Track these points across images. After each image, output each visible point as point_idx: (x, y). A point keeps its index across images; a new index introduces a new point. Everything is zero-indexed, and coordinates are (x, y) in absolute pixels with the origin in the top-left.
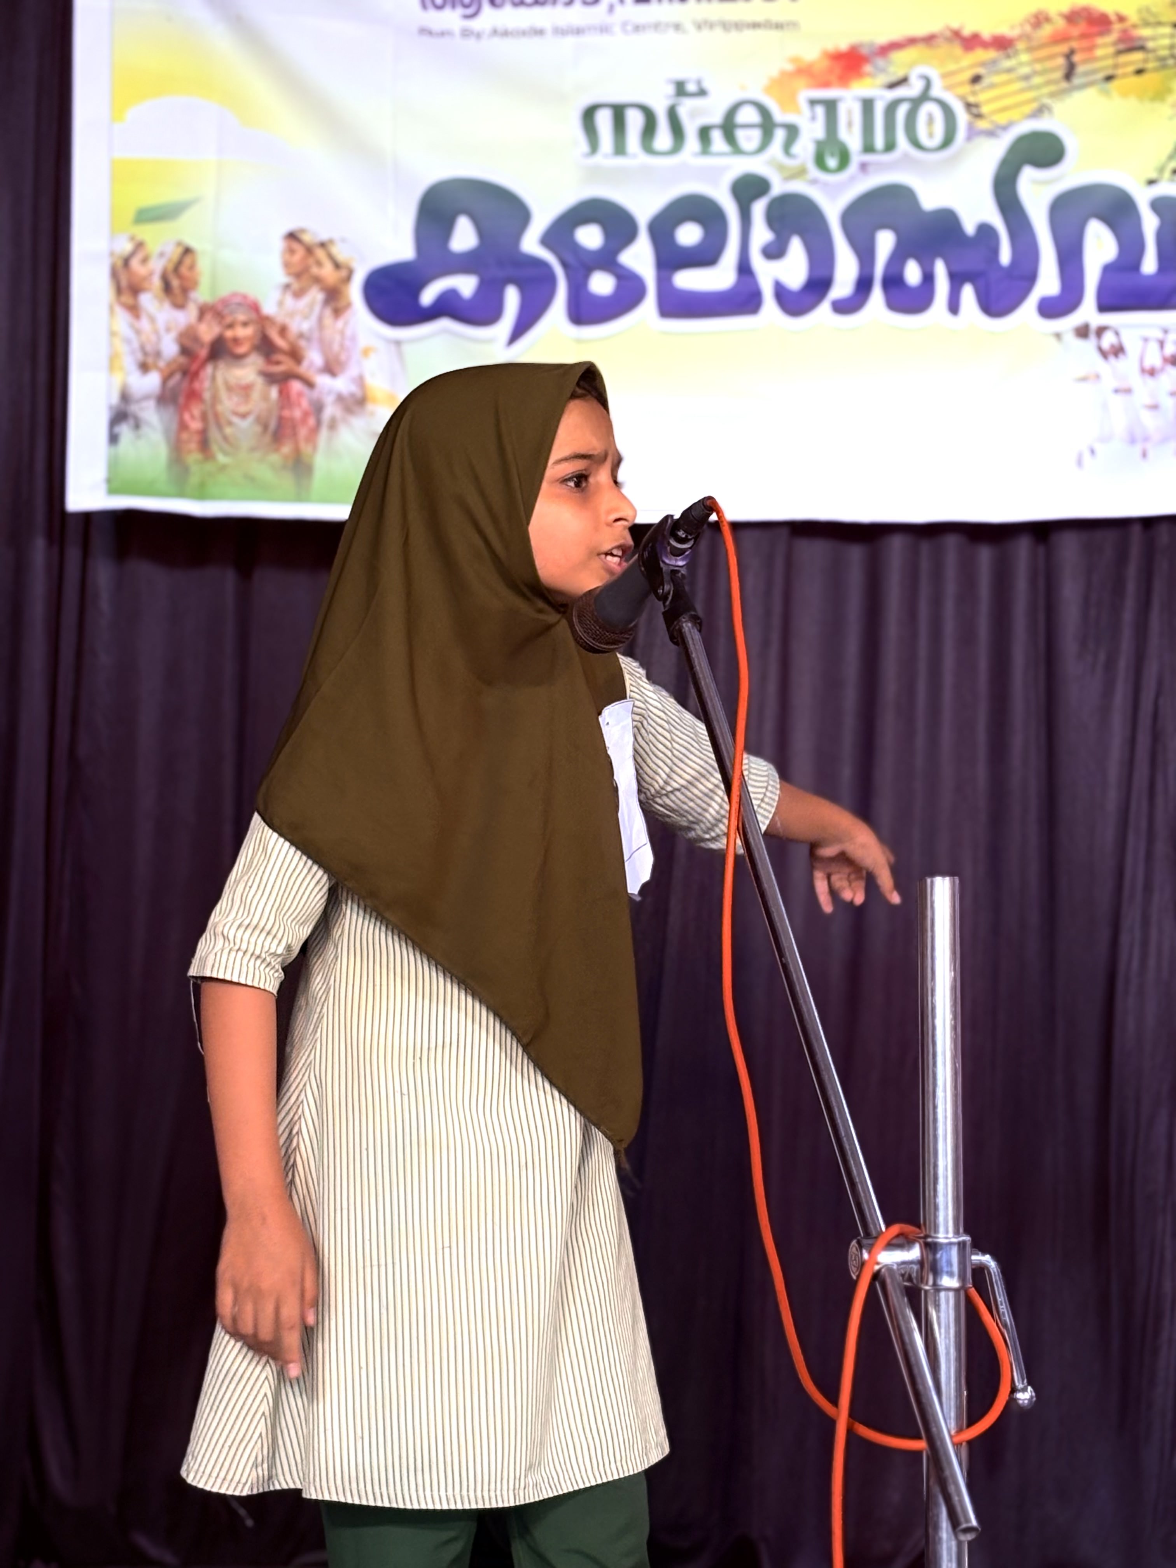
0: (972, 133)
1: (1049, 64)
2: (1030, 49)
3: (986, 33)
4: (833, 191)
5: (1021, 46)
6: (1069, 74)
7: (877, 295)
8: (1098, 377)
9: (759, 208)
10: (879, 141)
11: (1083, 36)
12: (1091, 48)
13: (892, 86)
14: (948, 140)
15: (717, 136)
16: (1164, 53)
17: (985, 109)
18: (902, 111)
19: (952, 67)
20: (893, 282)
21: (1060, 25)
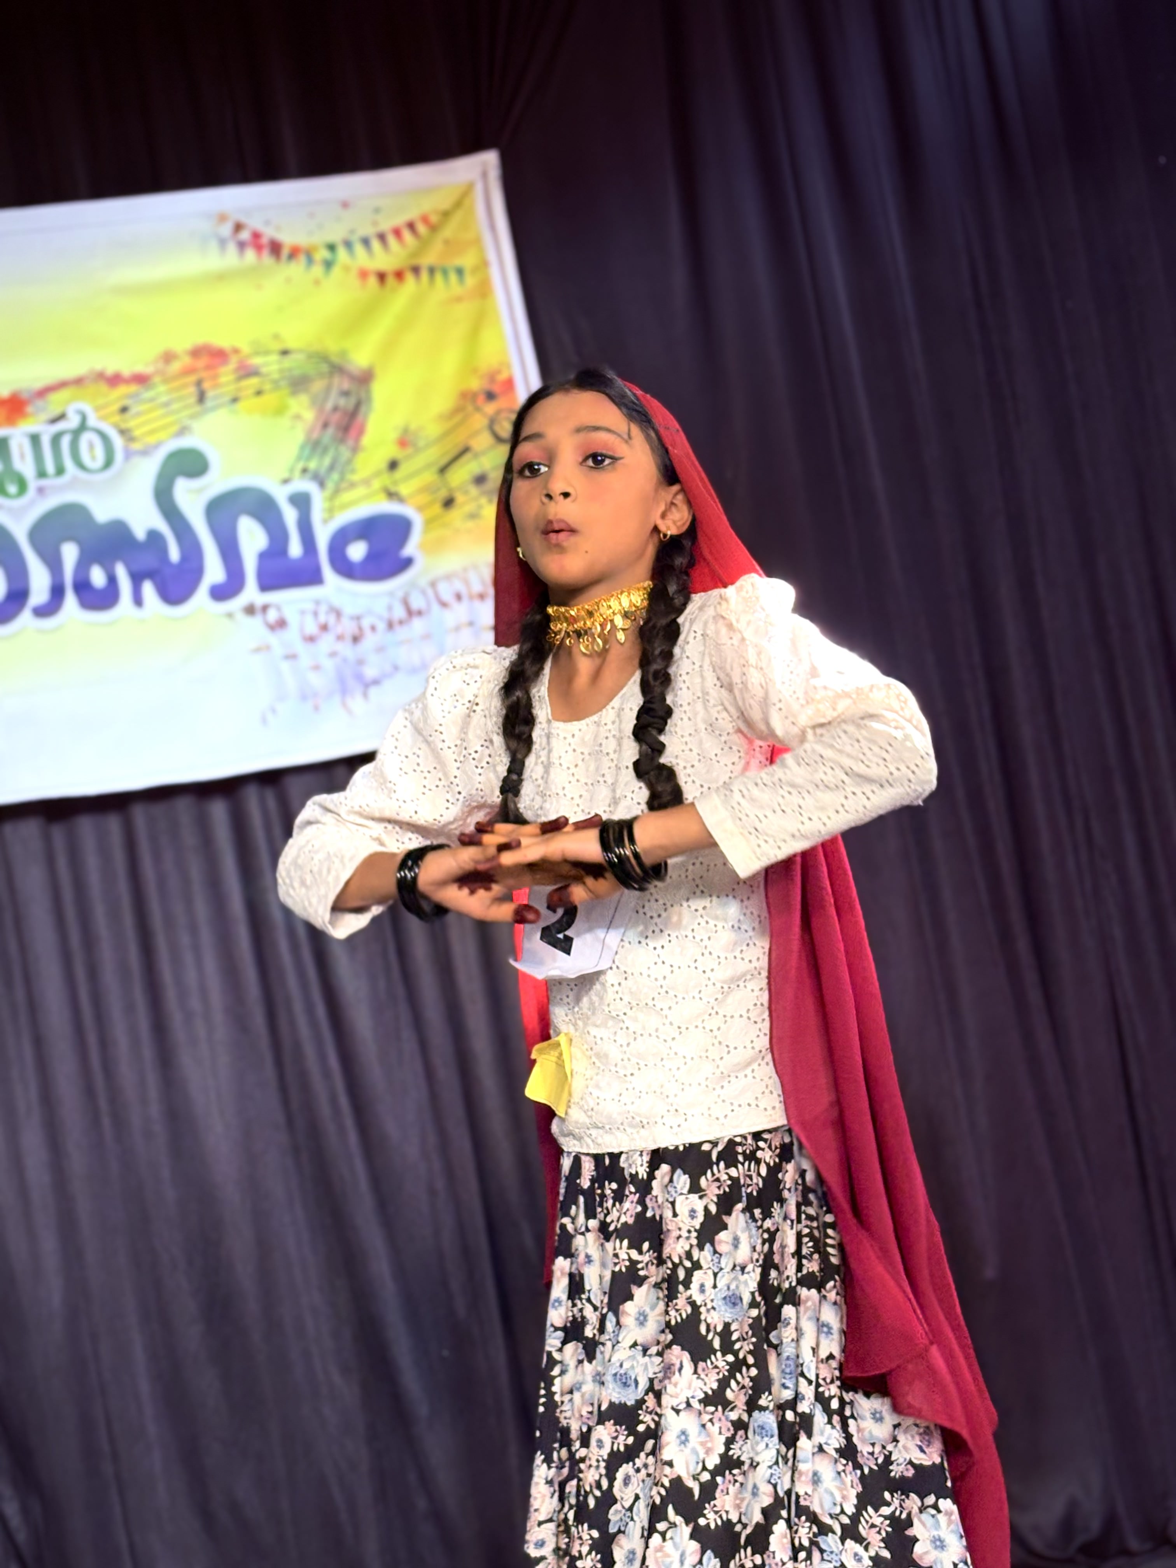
0: (128, 454)
1: (184, 392)
2: (166, 381)
3: (126, 370)
4: (17, 514)
5: (157, 379)
6: (201, 397)
7: (70, 600)
8: (268, 648)
10: (50, 467)
11: (208, 367)
12: (215, 377)
13: (54, 421)
14: (109, 462)
16: (276, 376)
17: (137, 433)
18: (65, 442)
19: (101, 401)
20: (82, 587)
21: (187, 360)
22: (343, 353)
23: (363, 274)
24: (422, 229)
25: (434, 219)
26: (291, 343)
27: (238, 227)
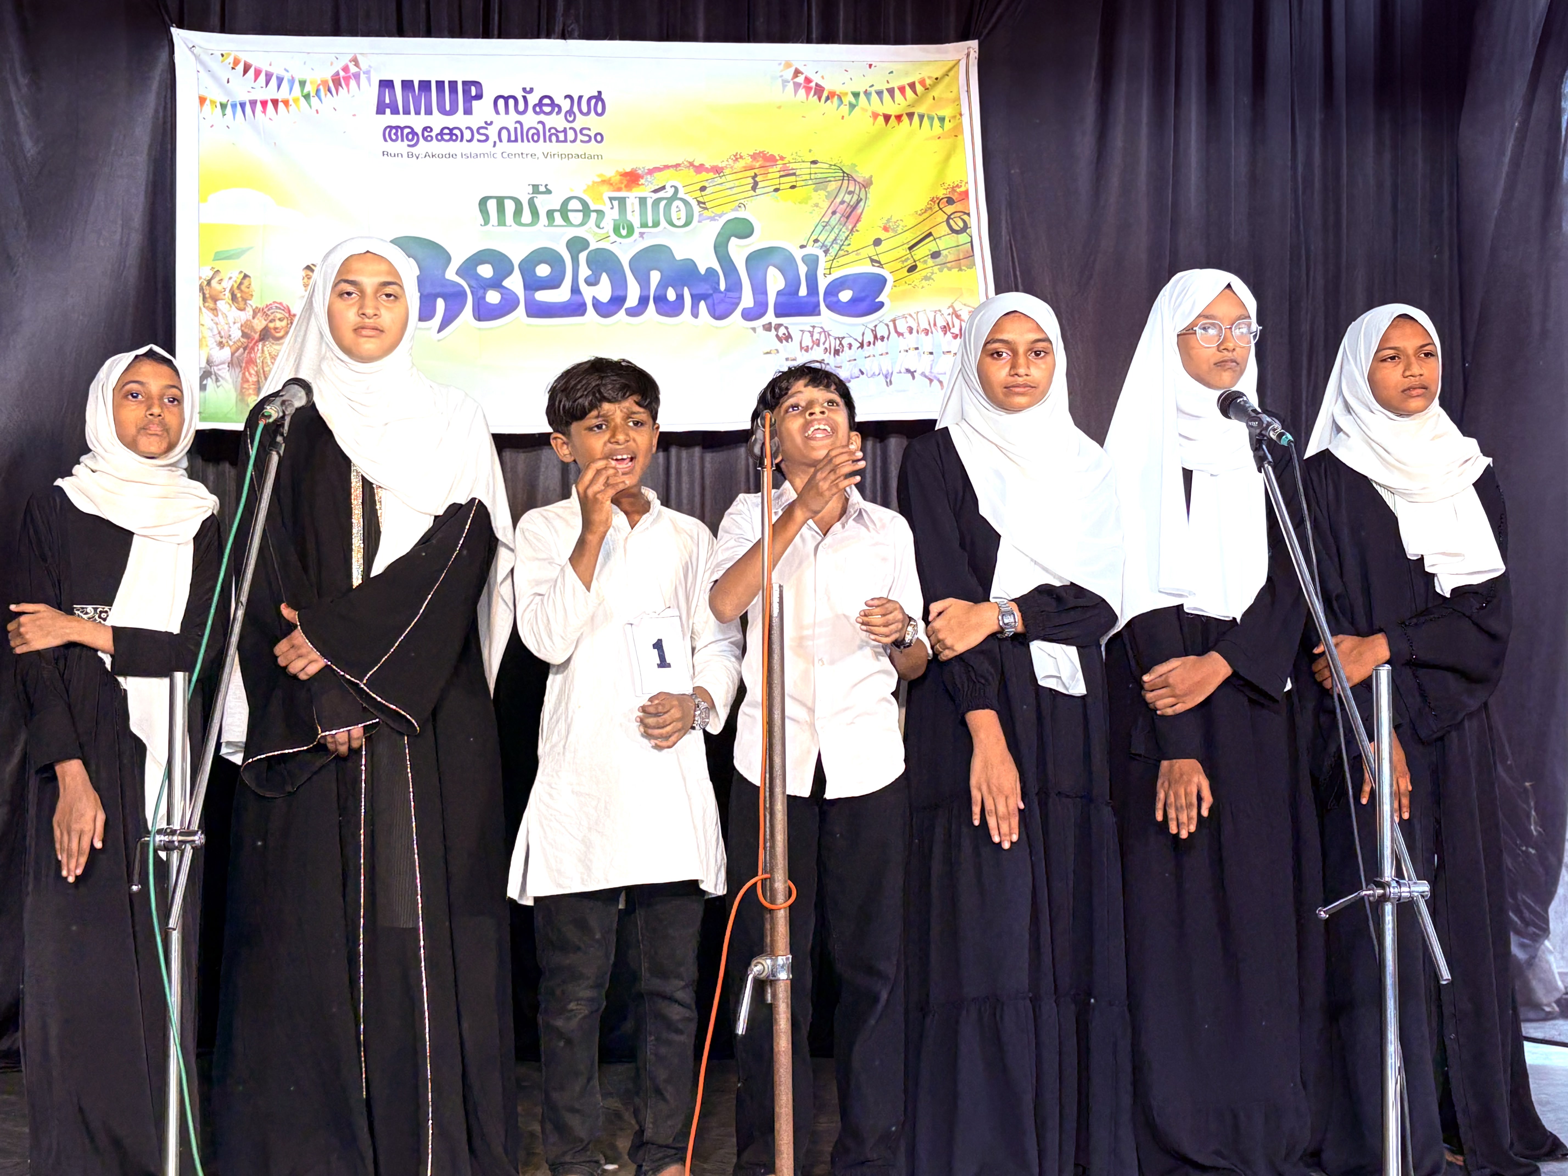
0: (702, 218)
1: (743, 182)
2: (732, 173)
3: (708, 163)
4: (625, 248)
5: (727, 171)
6: (755, 186)
7: (651, 306)
8: (776, 352)
9: (583, 257)
10: (650, 221)
11: (762, 167)
12: (766, 174)
13: (656, 191)
14: (688, 222)
15: (557, 215)
16: (806, 177)
17: (709, 205)
18: (663, 204)
19: (689, 181)
20: (660, 299)
21: (749, 161)
22: (854, 167)
23: (875, 116)
24: (919, 88)
25: (928, 82)
26: (819, 157)
27: (797, 73)
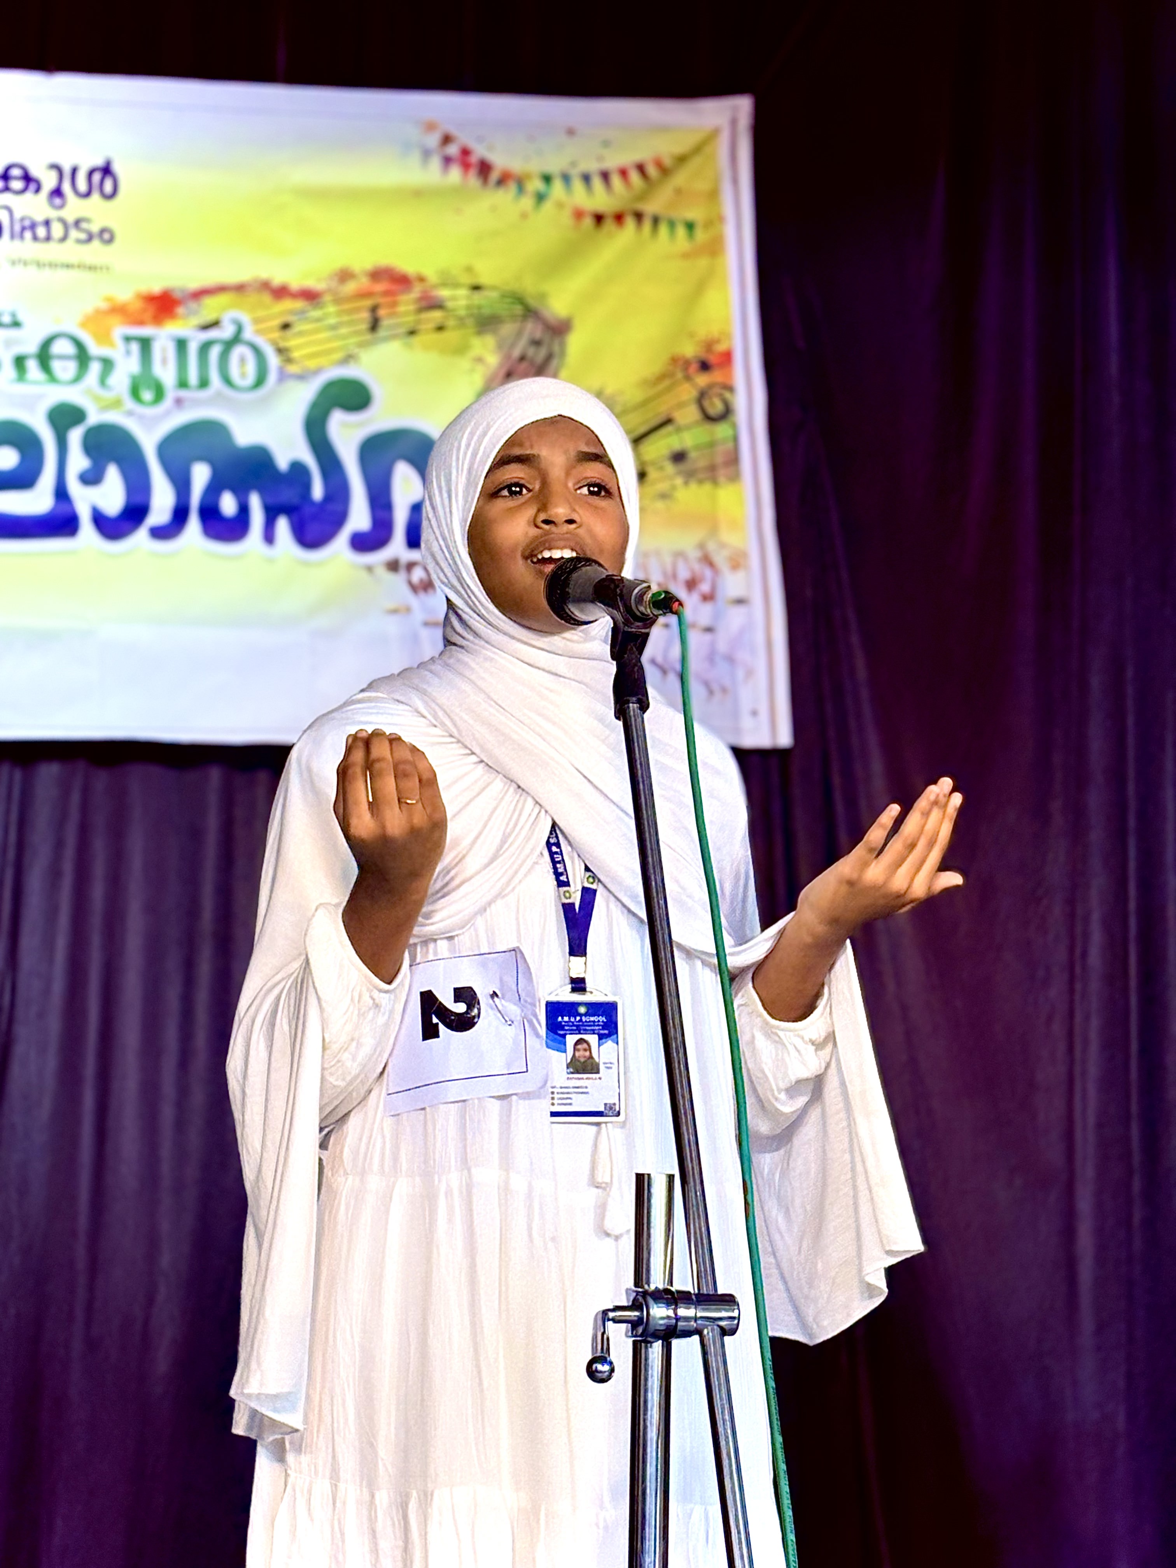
0: (283, 376)
1: (355, 317)
2: (337, 301)
3: (296, 282)
4: (149, 423)
5: (327, 298)
6: (374, 325)
7: (194, 524)
8: (408, 610)
9: (75, 436)
10: (193, 378)
11: (387, 293)
12: (394, 304)
13: (206, 327)
14: (260, 380)
15: (32, 365)
16: (462, 313)
17: (296, 354)
18: (215, 353)
19: (261, 313)
20: (209, 512)
21: (364, 282)
22: (543, 296)
23: (579, 214)
24: (652, 171)
25: (667, 162)
26: (484, 279)
27: (447, 139)
